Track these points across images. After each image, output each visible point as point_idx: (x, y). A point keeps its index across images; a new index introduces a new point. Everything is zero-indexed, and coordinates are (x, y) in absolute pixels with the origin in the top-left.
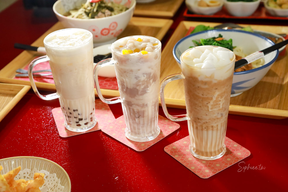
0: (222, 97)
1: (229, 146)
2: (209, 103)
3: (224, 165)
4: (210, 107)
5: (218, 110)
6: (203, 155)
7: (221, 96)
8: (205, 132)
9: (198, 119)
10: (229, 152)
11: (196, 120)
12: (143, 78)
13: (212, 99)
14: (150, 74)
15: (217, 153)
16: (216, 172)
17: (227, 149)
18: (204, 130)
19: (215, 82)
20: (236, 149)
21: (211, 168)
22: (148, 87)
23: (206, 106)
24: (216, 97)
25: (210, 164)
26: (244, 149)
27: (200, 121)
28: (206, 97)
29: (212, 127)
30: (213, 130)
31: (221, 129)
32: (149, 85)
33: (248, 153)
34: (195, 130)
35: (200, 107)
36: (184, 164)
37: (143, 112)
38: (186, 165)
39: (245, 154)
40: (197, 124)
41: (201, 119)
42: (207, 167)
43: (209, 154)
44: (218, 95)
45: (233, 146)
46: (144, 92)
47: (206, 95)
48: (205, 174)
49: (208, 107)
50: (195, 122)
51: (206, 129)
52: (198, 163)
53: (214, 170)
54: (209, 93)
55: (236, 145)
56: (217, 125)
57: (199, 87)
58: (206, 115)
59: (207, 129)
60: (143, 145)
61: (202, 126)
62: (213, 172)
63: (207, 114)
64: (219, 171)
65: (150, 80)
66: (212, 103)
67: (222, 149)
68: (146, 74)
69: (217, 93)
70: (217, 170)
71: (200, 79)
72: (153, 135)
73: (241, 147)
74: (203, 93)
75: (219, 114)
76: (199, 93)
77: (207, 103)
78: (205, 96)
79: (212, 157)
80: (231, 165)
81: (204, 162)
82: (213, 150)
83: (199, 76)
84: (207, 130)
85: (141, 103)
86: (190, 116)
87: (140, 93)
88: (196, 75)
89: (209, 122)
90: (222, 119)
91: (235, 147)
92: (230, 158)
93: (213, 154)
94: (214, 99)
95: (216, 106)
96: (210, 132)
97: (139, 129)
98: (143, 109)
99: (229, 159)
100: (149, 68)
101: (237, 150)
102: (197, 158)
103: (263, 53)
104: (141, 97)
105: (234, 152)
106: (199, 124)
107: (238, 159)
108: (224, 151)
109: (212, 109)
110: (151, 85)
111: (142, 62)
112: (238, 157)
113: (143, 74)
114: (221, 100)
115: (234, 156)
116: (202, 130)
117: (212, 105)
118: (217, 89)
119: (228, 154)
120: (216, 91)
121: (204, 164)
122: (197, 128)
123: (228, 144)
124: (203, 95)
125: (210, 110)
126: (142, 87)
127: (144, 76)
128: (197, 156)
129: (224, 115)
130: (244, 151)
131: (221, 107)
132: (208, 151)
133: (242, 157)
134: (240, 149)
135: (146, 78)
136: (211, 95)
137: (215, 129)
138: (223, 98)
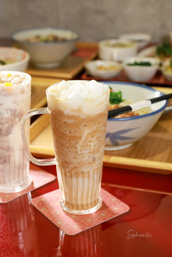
0: (92, 137)
1: (106, 201)
2: (78, 143)
3: (96, 220)
4: (79, 148)
5: (89, 152)
6: (73, 208)
7: (92, 135)
8: (74, 179)
9: (66, 163)
10: (104, 207)
11: (64, 164)
12: (7, 115)
13: (80, 138)
14: (15, 111)
15: (90, 206)
16: (85, 228)
17: (103, 203)
18: (73, 177)
19: (83, 116)
20: (113, 204)
21: (80, 223)
22: (13, 126)
23: (74, 147)
24: (85, 136)
25: (79, 219)
26: (123, 203)
27: (68, 166)
28: (74, 135)
29: (83, 173)
30: (83, 177)
31: (94, 176)
32: (14, 124)
33: (126, 208)
34: (64, 177)
35: (68, 148)
36: (50, 218)
37: (9, 156)
38: (52, 219)
39: (123, 210)
40: (65, 170)
41: (69, 164)
42: (76, 222)
43: (80, 207)
44: (88, 134)
45: (110, 201)
46: (8, 132)
47: (74, 133)
48: (71, 230)
49: (76, 148)
50: (63, 167)
51: (75, 175)
52: (67, 217)
53: (84, 226)
54: (76, 131)
55: (114, 199)
56: (89, 172)
57: (65, 122)
58: (75, 158)
59: (77, 175)
60: (8, 196)
61: (70, 172)
62: (82, 228)
63: (76, 156)
64: (89, 227)
65: (15, 118)
66: (80, 143)
67: (97, 202)
68: (11, 110)
69: (86, 131)
70: (87, 226)
71: (66, 112)
72: (21, 186)
73: (119, 202)
74: (71, 131)
75: (90, 157)
76: (65, 131)
77: (75, 143)
78: (72, 134)
79: (83, 211)
80: (104, 220)
81: (74, 217)
82: (84, 203)
83: (65, 108)
84: (77, 177)
85: (5, 146)
86: (58, 160)
87: (3, 132)
88: (62, 108)
89: (79, 167)
90: (94, 165)
91: (113, 202)
92: (105, 213)
93: (85, 207)
94: (83, 138)
95: (86, 148)
96: (80, 179)
97: (4, 177)
98: (8, 153)
99: (103, 215)
100: (14, 103)
101: (115, 204)
102: (66, 212)
103: (150, 102)
104: (5, 138)
105: (110, 207)
106: (68, 170)
107: (113, 214)
108: (99, 205)
109: (81, 150)
110: (16, 124)
111: (5, 95)
112: (115, 212)
113: (7, 110)
114: (92, 140)
115: (110, 211)
116: (71, 176)
117: (81, 146)
118: (86, 126)
119: (103, 209)
120: (86, 128)
121: (73, 218)
122: (65, 174)
123: (105, 198)
124: (70, 133)
125: (79, 152)
126: (6, 126)
127: (8, 113)
128: (66, 210)
129: (97, 159)
130: (123, 206)
131: (92, 149)
132: (79, 203)
133: (119, 212)
134: (118, 204)
135: (10, 115)
136: (80, 134)
137: (86, 175)
138: (95, 138)
